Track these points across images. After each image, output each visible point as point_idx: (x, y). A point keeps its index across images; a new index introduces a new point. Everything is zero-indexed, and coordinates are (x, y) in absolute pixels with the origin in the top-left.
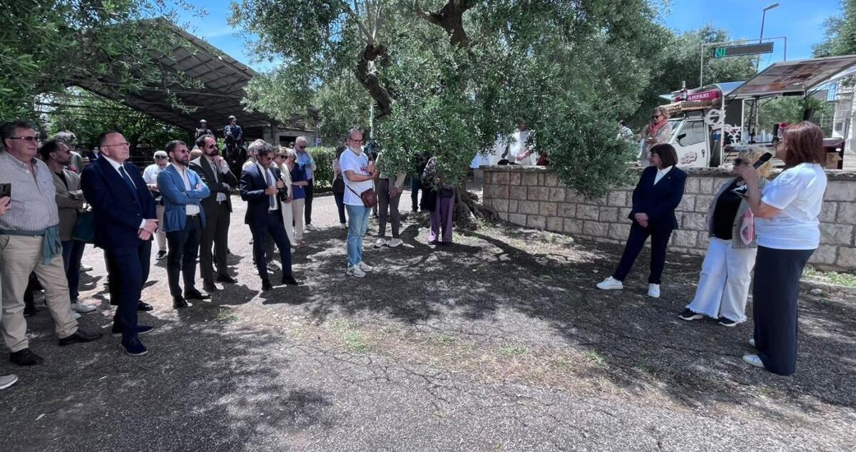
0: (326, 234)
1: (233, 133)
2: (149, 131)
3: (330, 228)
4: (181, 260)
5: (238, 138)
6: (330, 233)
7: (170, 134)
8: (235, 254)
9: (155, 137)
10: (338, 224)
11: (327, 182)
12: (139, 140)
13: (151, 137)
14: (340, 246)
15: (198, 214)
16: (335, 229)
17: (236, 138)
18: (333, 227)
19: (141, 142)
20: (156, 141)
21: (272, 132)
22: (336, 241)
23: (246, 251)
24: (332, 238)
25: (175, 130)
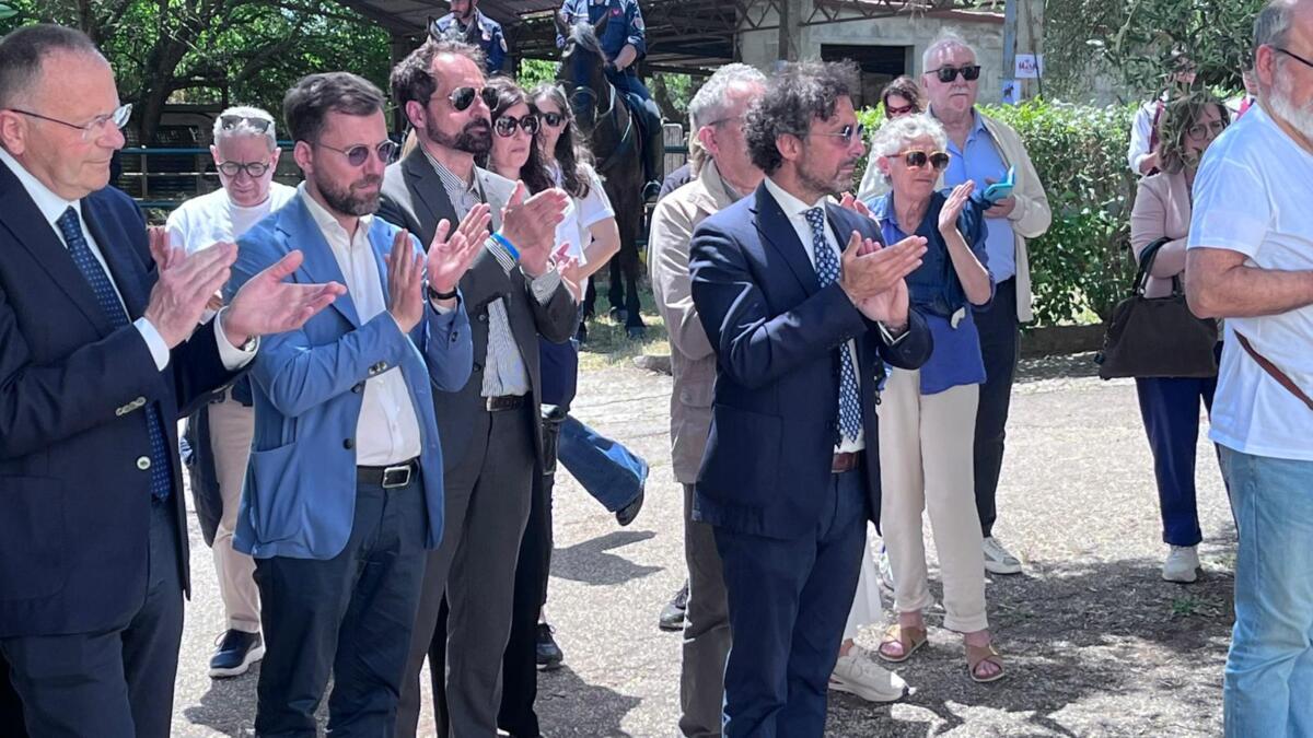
0: (1080, 605)
1: (599, 32)
2: (222, 28)
3: (1102, 570)
4: (324, 705)
5: (626, 57)
6: (1099, 595)
7: (313, 42)
8: (588, 677)
9: (248, 55)
10: (1149, 545)
11: (1078, 296)
12: (180, 69)
13: (231, 58)
14: (1169, 686)
15: (414, 464)
16: (1135, 577)
17: (615, 54)
18: (1121, 565)
19: (184, 82)
20: (250, 74)
21: (783, 26)
22: (1144, 650)
23: (648, 668)
24: (1116, 629)
25: (334, 19)
